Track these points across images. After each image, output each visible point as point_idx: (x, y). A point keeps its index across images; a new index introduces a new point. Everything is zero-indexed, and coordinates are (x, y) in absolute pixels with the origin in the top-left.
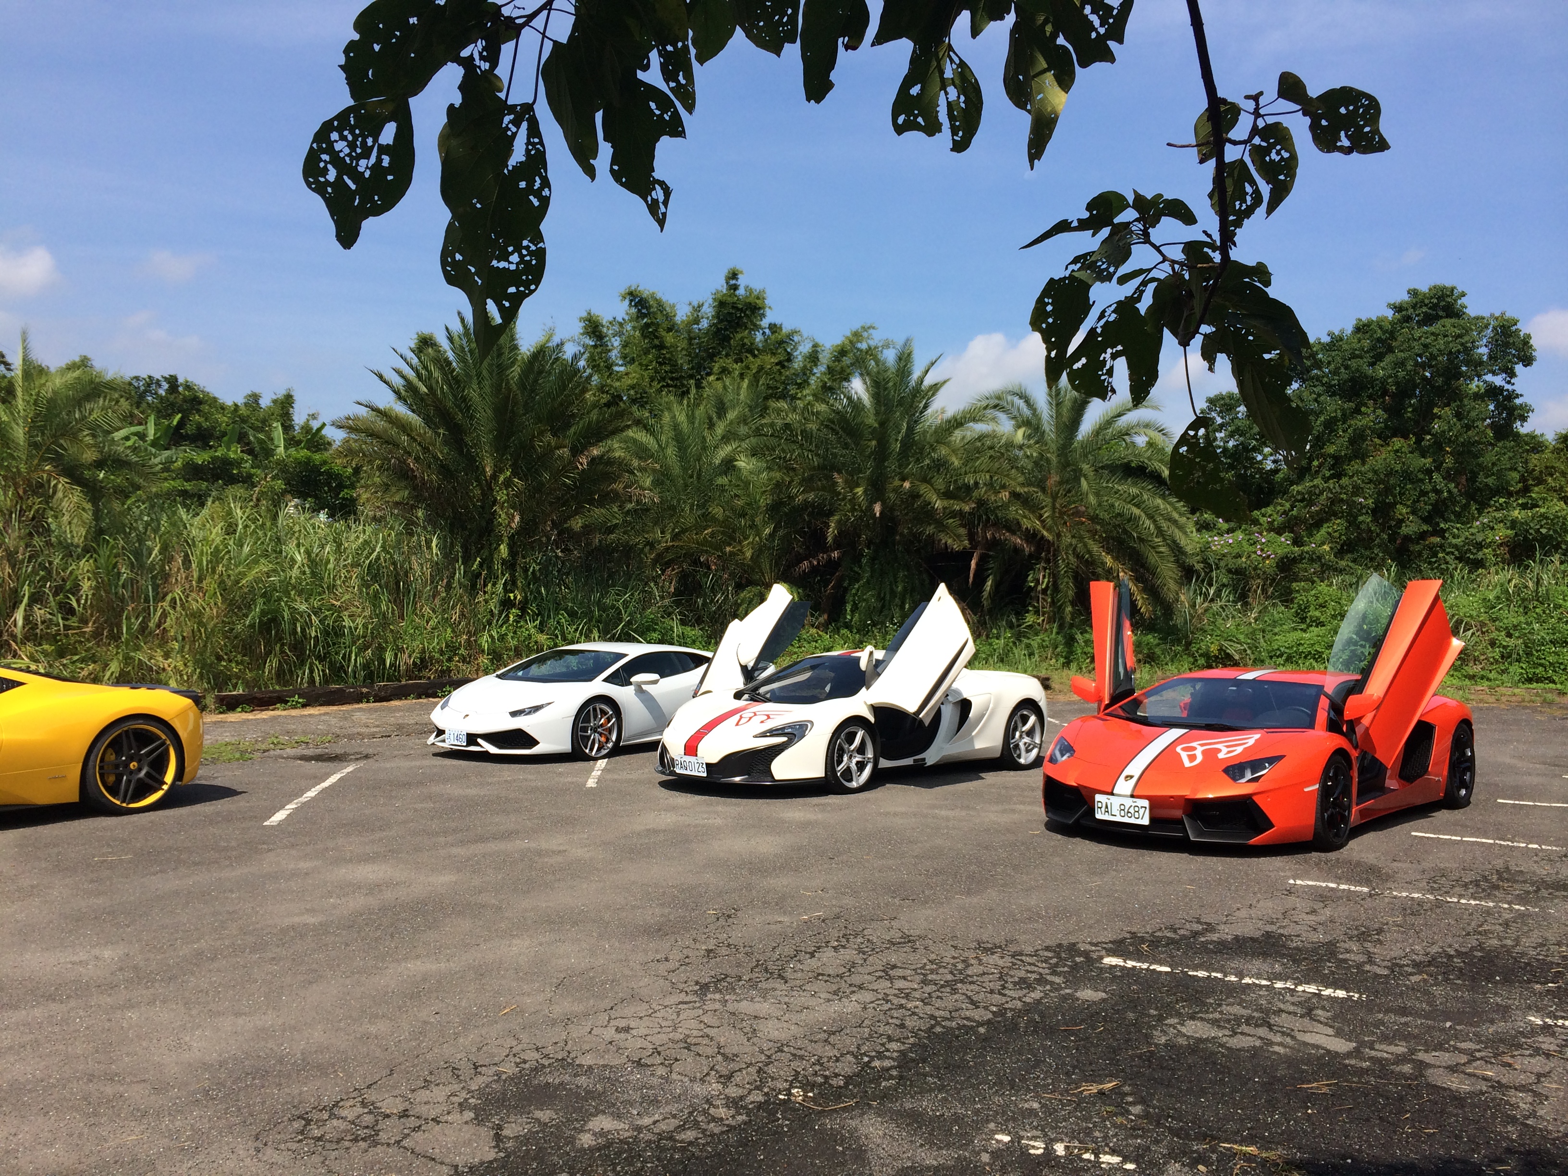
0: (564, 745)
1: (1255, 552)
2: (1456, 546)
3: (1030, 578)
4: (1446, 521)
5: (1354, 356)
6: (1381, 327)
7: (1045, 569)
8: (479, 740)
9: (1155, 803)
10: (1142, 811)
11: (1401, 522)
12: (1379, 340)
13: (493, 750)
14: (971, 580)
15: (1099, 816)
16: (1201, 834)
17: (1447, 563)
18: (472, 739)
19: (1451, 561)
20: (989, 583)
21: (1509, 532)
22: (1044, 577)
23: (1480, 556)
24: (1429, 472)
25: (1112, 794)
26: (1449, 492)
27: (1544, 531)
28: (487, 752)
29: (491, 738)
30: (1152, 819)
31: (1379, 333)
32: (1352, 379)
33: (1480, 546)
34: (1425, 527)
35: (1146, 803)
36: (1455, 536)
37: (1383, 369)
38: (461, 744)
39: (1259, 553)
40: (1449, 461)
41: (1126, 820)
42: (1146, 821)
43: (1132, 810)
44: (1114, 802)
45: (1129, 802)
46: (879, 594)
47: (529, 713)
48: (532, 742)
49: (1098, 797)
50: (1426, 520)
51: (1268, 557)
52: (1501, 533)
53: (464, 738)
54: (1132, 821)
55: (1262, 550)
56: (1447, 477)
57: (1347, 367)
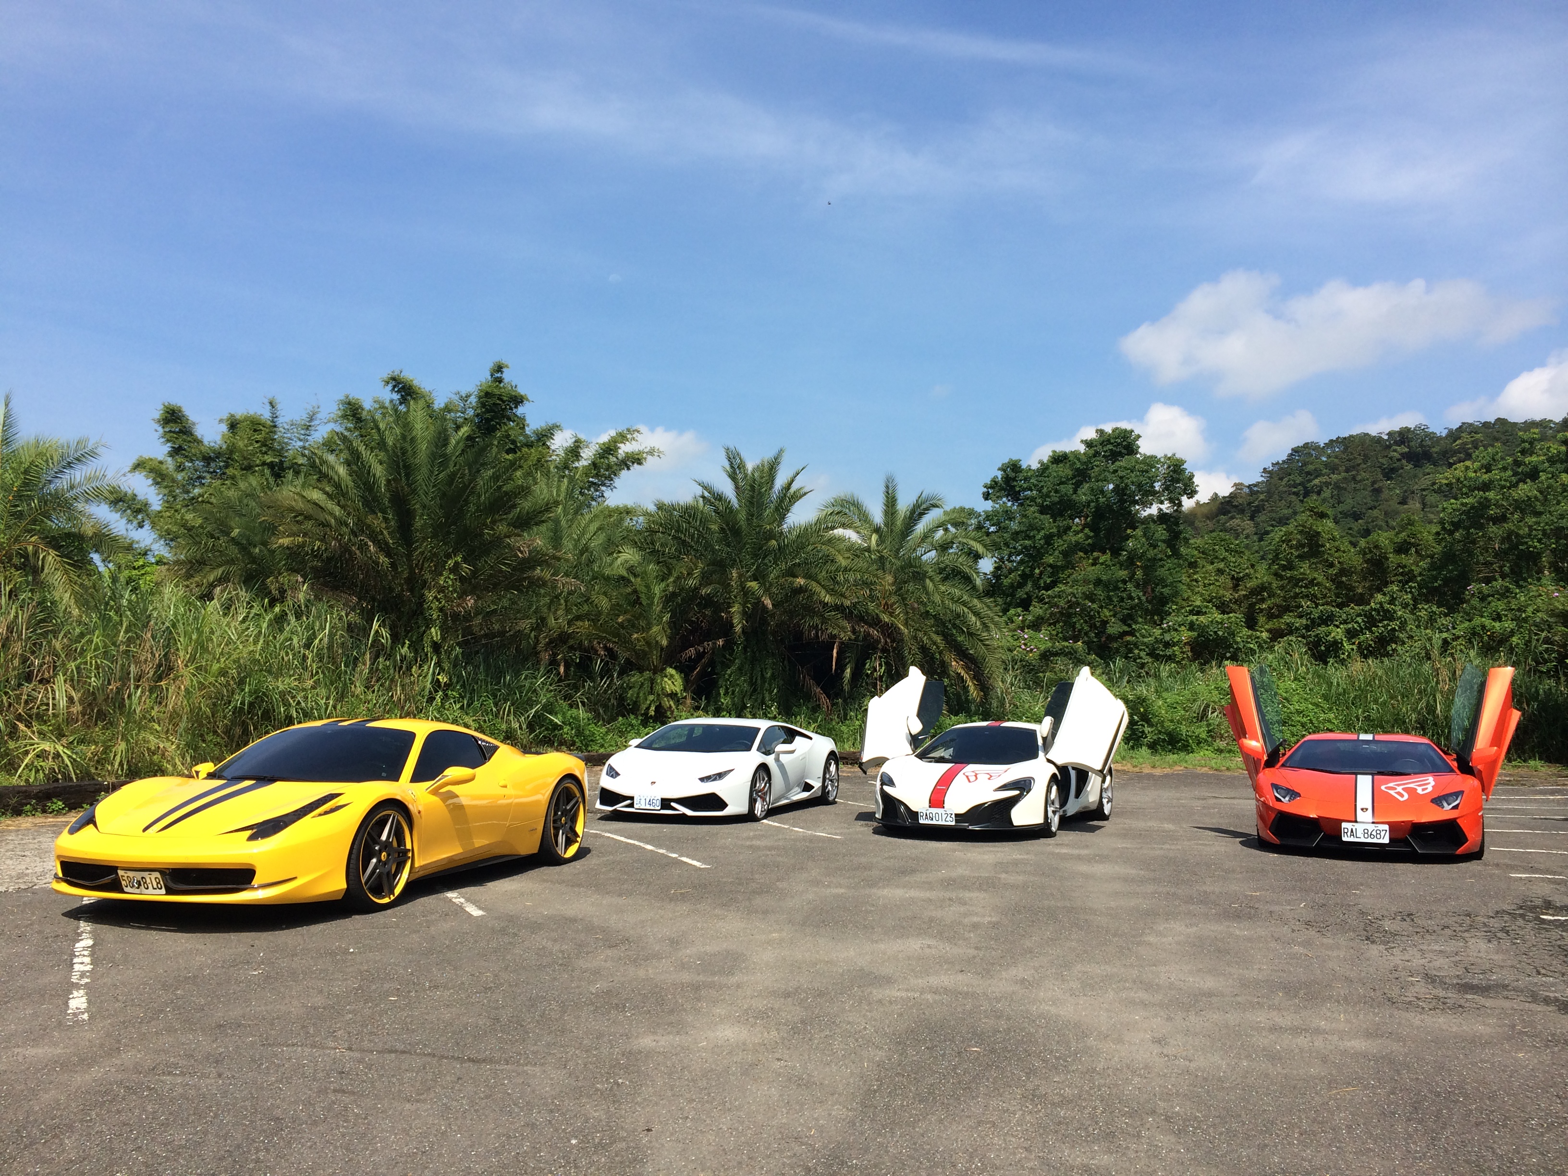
0: (743, 809)
1: (1020, 647)
2: (1144, 644)
3: (867, 666)
4: (1136, 623)
5: (1062, 483)
6: (1079, 459)
7: (880, 658)
8: (673, 804)
9: (1394, 827)
10: (1383, 833)
11: (1105, 623)
12: (1077, 470)
13: (689, 813)
14: (834, 667)
15: (1345, 839)
16: (1423, 849)
17: (1141, 658)
18: (666, 803)
19: (1144, 657)
20: (848, 670)
21: (1190, 633)
22: (881, 665)
23: (1169, 652)
24: (1124, 582)
25: (1356, 821)
26: (1139, 599)
27: (1220, 633)
28: (684, 815)
29: (684, 801)
30: (1390, 839)
31: (1078, 465)
32: (1060, 502)
33: (1167, 645)
34: (1126, 628)
35: (1386, 827)
36: (1144, 636)
37: (1085, 495)
38: (656, 808)
39: (1023, 647)
40: (1139, 574)
41: (1369, 840)
42: (1386, 840)
43: (1374, 833)
44: (1359, 828)
45: (1371, 827)
46: (751, 678)
47: (715, 780)
48: (722, 805)
49: (1344, 825)
50: (1124, 621)
51: (1031, 650)
52: (1185, 635)
53: (659, 803)
54: (1375, 841)
55: (1025, 644)
56: (1137, 586)
57: (1056, 491)
